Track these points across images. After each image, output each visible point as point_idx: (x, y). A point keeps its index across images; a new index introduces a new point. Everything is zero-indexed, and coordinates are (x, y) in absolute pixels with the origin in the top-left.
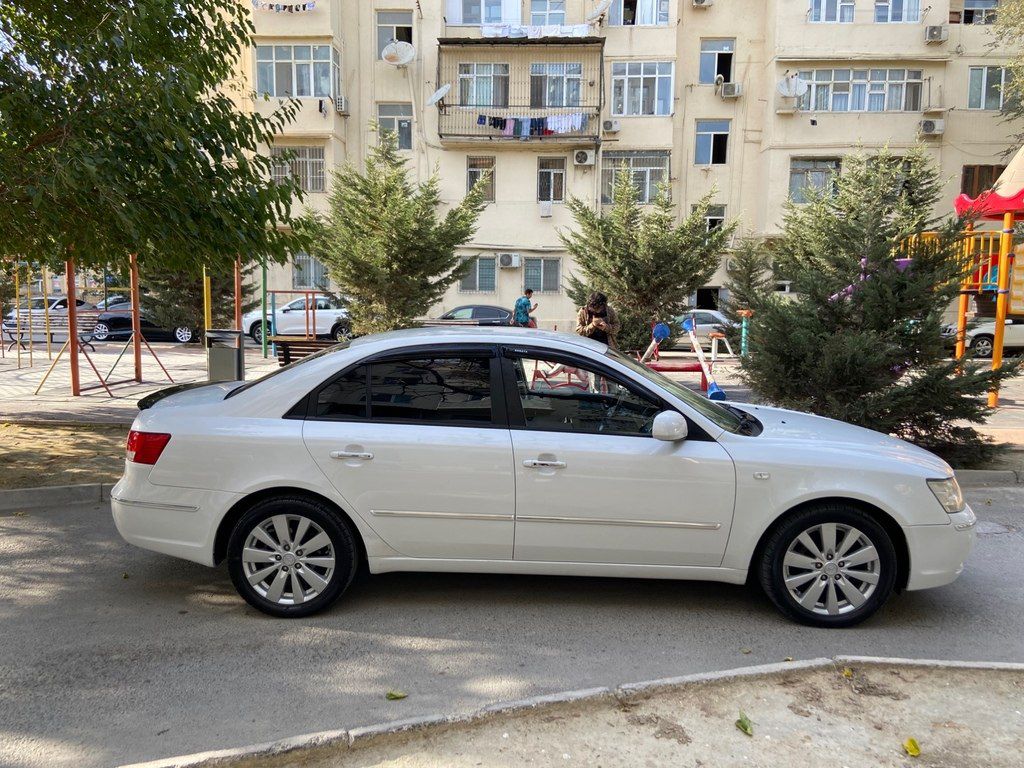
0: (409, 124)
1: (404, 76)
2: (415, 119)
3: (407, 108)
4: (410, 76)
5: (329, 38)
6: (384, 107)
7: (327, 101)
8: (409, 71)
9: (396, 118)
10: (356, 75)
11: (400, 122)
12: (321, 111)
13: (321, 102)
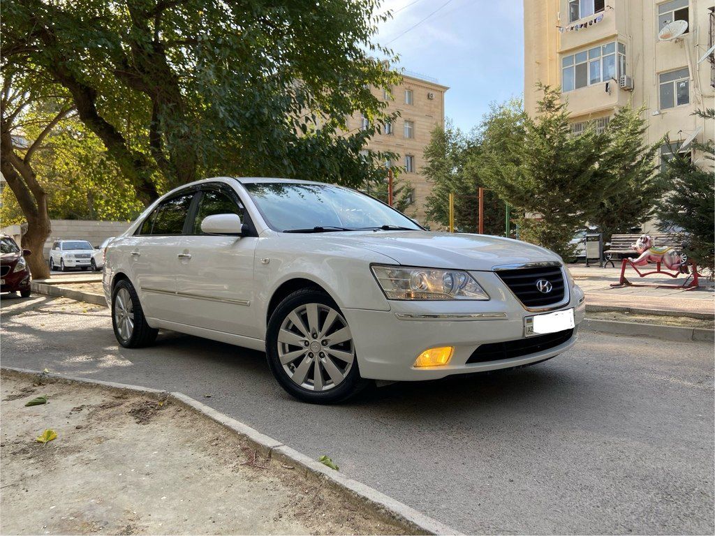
0: (687, 84)
1: (681, 47)
2: (691, 78)
3: (684, 71)
4: (686, 47)
5: (615, 36)
6: (664, 76)
7: (612, 82)
8: (685, 42)
9: (675, 82)
10: (641, 57)
11: (678, 84)
12: (607, 91)
13: (607, 84)
